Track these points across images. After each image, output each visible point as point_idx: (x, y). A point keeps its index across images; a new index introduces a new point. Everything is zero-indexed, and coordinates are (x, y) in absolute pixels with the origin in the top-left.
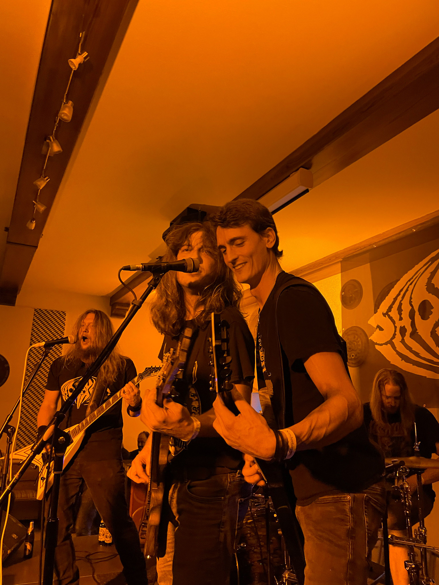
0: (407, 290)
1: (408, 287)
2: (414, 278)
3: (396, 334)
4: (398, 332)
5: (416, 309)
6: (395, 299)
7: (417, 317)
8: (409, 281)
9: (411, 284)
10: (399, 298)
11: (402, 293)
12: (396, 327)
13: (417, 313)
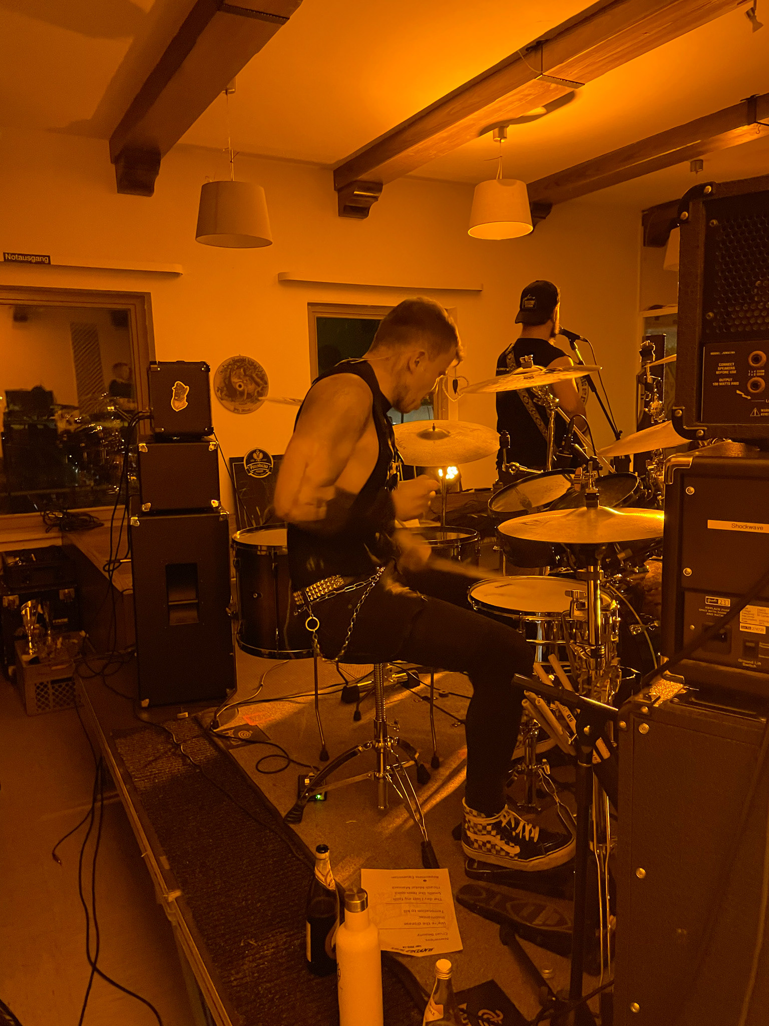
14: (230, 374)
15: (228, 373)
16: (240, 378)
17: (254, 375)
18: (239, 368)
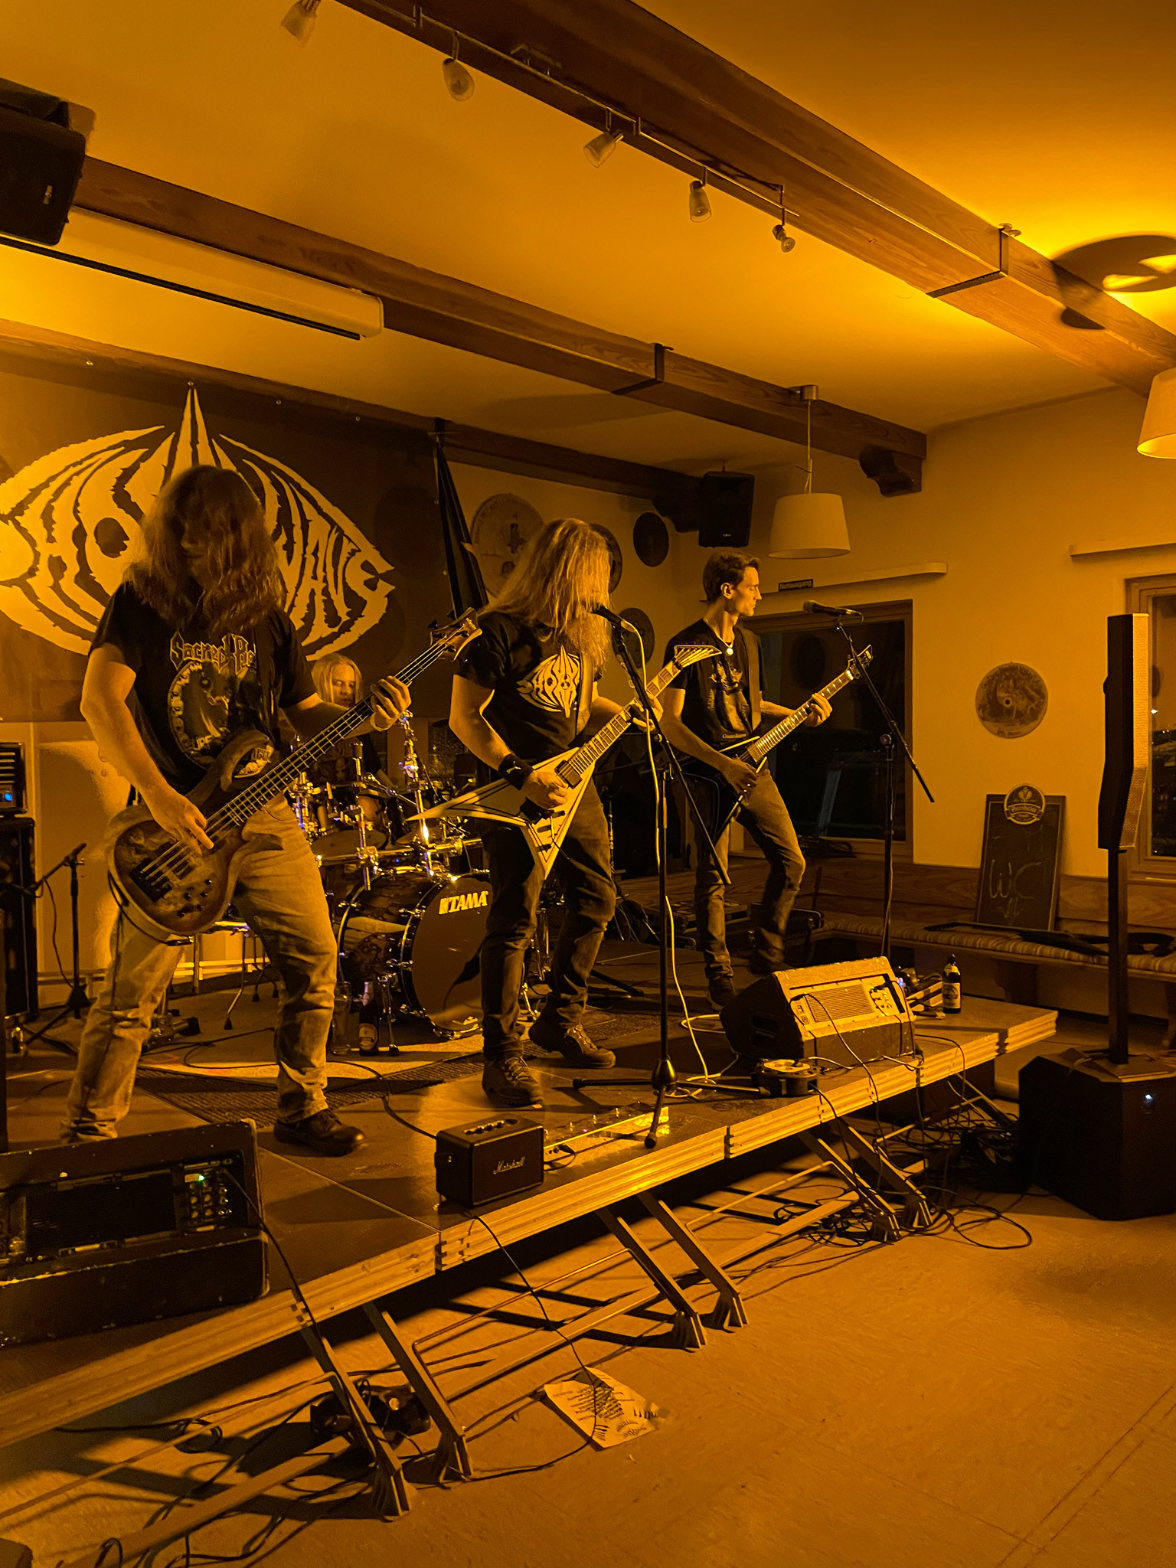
0: (67, 483)
1: (71, 478)
2: (86, 464)
3: (38, 569)
4: (43, 565)
5: (90, 530)
6: (35, 492)
7: (91, 546)
8: (74, 465)
9: (77, 474)
10: (46, 494)
11: (54, 485)
12: (37, 555)
13: (90, 540)
14: (996, 689)
15: (994, 686)
16: (1007, 692)
17: (1027, 687)
18: (1008, 678)
